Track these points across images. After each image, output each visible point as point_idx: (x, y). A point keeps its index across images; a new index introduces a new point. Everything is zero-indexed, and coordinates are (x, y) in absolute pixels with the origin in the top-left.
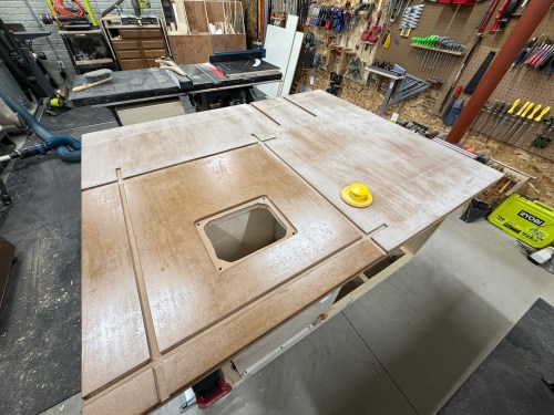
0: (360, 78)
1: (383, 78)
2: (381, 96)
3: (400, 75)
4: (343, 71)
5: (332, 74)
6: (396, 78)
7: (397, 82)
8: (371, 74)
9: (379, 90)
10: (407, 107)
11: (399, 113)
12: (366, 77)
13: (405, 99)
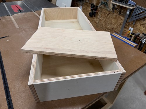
0: (108, 7)
1: (122, 8)
2: (121, 17)
3: (133, 6)
4: (98, 3)
5: (92, 4)
6: (131, 8)
7: (132, 10)
8: (114, 5)
9: (120, 14)
10: (138, 24)
11: (133, 27)
12: (111, 7)
13: (137, 20)
